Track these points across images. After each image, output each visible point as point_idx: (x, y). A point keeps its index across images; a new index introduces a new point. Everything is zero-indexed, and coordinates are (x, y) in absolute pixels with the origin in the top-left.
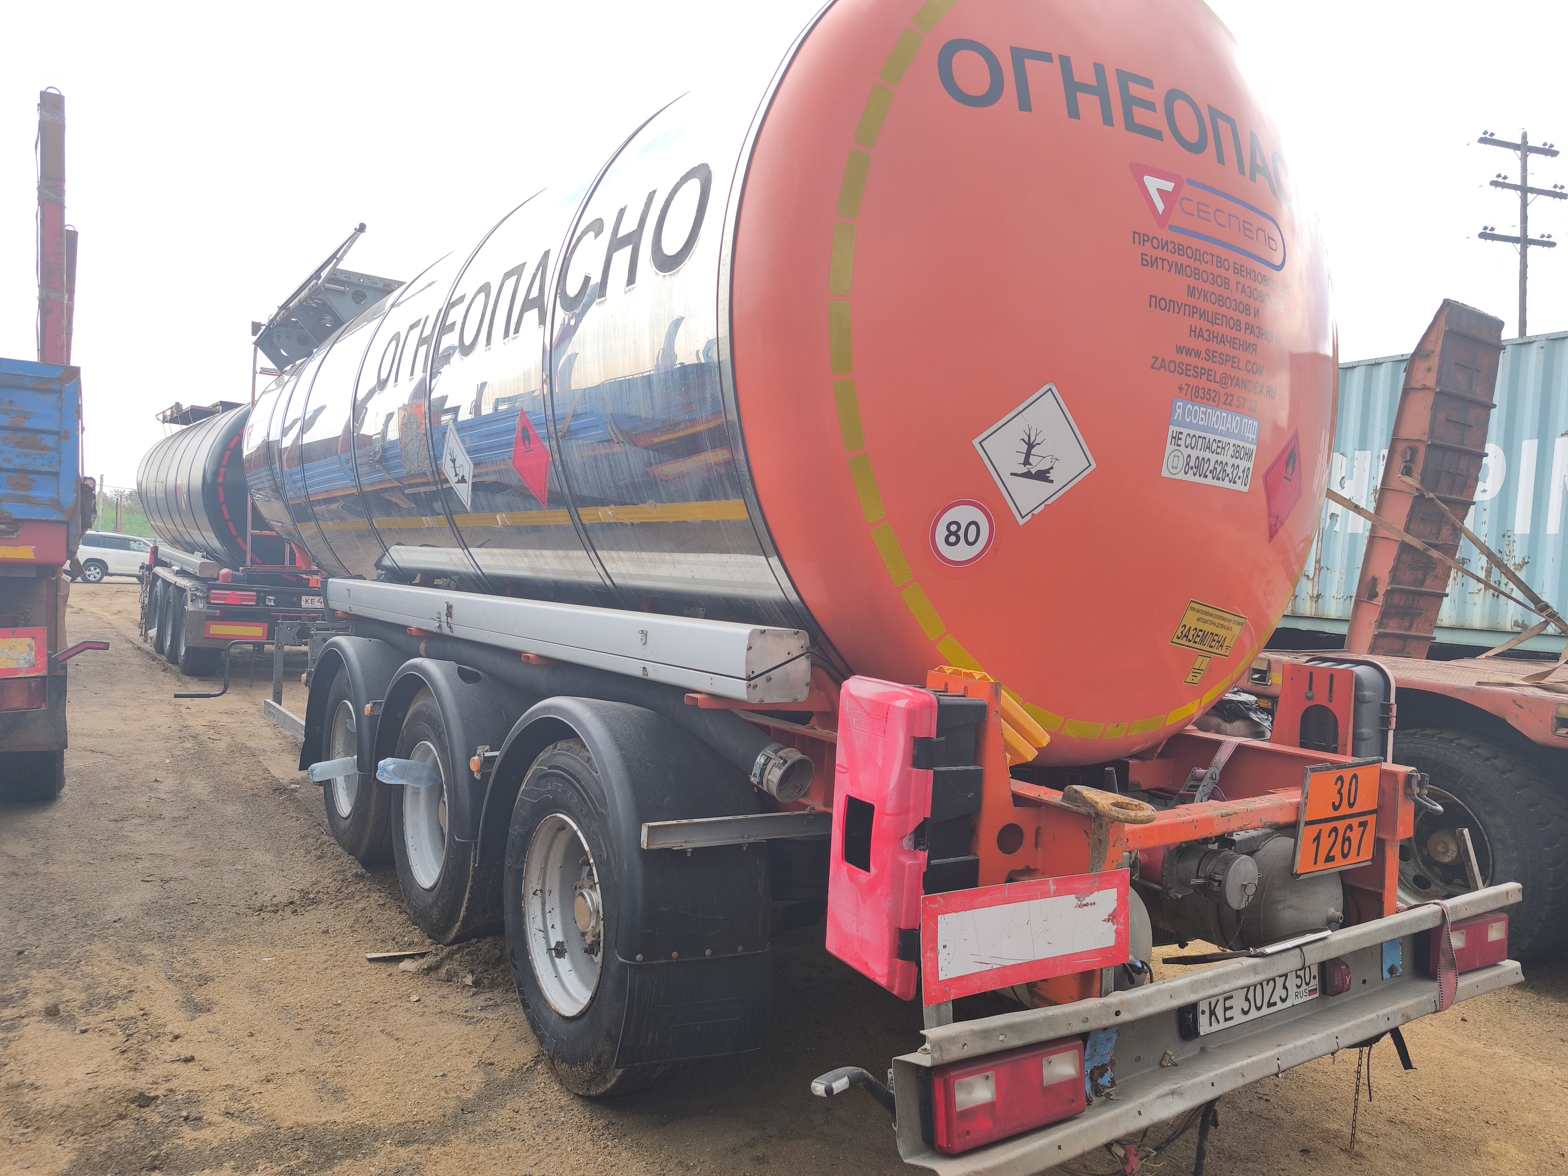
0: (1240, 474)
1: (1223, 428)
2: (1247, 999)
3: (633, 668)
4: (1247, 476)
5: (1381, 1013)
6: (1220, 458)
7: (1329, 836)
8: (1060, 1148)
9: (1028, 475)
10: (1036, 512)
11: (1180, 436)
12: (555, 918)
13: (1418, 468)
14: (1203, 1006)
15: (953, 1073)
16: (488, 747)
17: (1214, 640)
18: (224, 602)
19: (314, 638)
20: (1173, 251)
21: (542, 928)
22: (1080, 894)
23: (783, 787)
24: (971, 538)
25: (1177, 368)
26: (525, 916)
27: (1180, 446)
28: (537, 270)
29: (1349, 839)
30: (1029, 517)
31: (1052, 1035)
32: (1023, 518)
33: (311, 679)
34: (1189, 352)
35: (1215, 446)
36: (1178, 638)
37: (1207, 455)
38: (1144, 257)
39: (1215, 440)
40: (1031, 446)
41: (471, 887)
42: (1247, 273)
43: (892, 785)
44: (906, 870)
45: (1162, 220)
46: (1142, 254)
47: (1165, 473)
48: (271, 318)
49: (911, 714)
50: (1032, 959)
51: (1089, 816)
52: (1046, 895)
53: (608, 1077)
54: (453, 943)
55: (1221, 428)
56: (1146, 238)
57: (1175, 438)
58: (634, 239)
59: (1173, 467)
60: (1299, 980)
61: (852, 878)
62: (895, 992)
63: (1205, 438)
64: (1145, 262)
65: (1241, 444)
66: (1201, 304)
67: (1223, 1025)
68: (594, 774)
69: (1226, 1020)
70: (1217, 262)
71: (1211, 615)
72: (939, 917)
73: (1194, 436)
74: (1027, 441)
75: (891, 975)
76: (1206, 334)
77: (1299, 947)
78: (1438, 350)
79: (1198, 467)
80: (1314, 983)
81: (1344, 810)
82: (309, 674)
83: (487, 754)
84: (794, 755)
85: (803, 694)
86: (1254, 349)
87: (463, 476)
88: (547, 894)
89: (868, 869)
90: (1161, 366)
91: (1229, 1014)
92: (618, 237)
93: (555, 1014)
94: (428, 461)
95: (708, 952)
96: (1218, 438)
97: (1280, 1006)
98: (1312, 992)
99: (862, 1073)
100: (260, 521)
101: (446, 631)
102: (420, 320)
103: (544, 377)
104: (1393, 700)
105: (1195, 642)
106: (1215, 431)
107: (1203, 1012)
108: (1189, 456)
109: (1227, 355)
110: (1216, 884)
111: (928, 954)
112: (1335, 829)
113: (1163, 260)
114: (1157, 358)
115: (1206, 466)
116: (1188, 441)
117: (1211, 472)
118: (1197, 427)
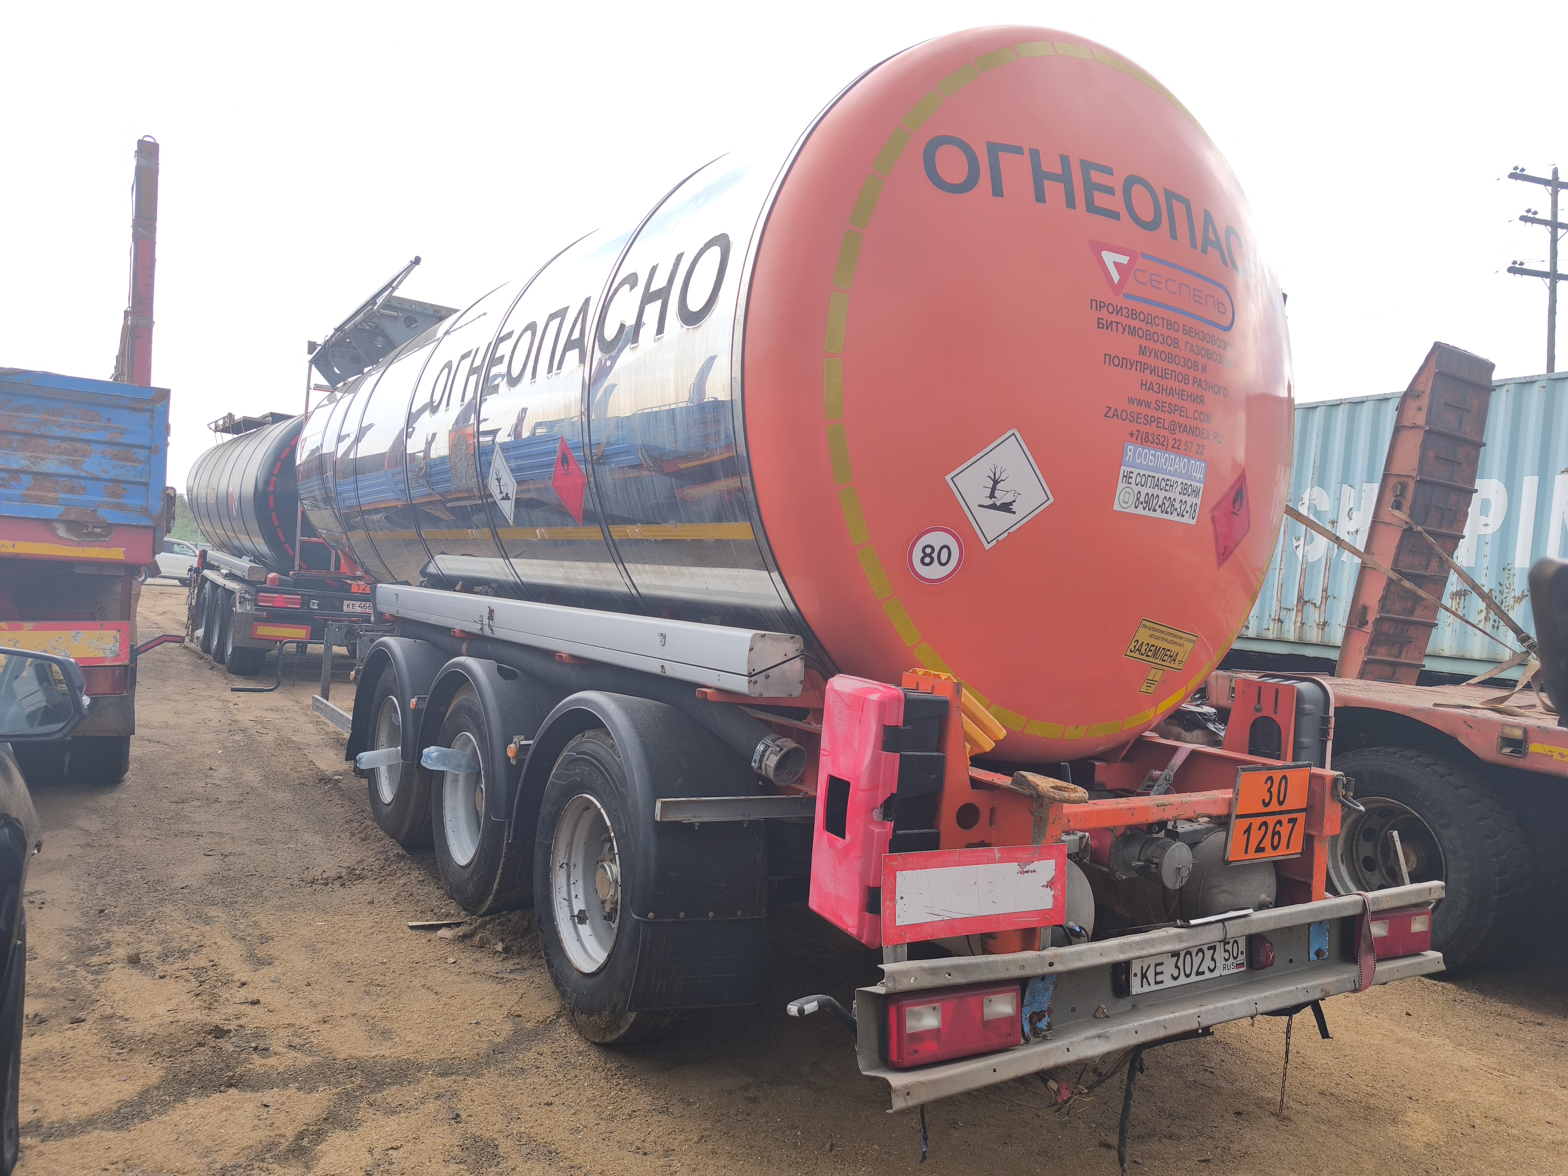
0: (1188, 508)
1: (1171, 469)
2: (1177, 967)
3: (653, 666)
4: (1195, 511)
5: (1300, 986)
6: (1168, 495)
7: (1259, 829)
8: (995, 1070)
9: (993, 507)
10: (1000, 539)
11: (1131, 475)
12: (578, 890)
13: (1407, 502)
14: (1136, 968)
15: (905, 1002)
16: (523, 737)
17: (1166, 655)
18: (271, 605)
19: (363, 638)
20: (1127, 315)
21: (566, 897)
22: (1022, 863)
23: (779, 772)
24: (943, 560)
25: (1129, 417)
26: (552, 886)
27: (1131, 483)
28: (579, 314)
29: (1278, 833)
30: (994, 542)
31: (992, 976)
32: (988, 543)
33: (359, 677)
34: (1140, 403)
35: (1163, 484)
36: (1131, 651)
37: (1156, 492)
38: (1100, 321)
39: (1163, 479)
40: (996, 482)
41: (504, 863)
42: (1196, 333)
43: (865, 765)
44: (875, 837)
45: (1116, 289)
46: (1099, 319)
47: (1116, 507)
48: (326, 339)
49: (882, 706)
50: (978, 914)
51: (1031, 797)
52: (992, 861)
53: (621, 1025)
54: (485, 915)
55: (1169, 468)
56: (1102, 305)
57: (1126, 477)
58: (663, 294)
59: (1124, 502)
60: (1227, 954)
61: (831, 845)
62: (864, 941)
63: (1154, 477)
64: (1101, 325)
65: (1189, 482)
66: (1152, 361)
67: (1154, 987)
68: (617, 758)
69: (1156, 983)
70: (1168, 324)
71: (1163, 632)
72: (898, 872)
73: (1144, 475)
74: (993, 478)
75: (860, 926)
76: (1156, 387)
77: (1222, 921)
78: (1428, 390)
79: (1148, 502)
80: (1242, 958)
81: (1274, 806)
82: (357, 672)
83: (523, 743)
84: (789, 744)
85: (797, 691)
86: (1201, 400)
87: (507, 494)
88: (572, 867)
89: (843, 836)
90: (1114, 415)
91: (1159, 978)
92: (651, 291)
93: (576, 972)
94: (475, 479)
95: (711, 914)
96: (1166, 477)
97: (1208, 975)
98: (1238, 966)
99: (830, 1000)
100: (308, 528)
101: (487, 632)
102: (471, 351)
103: (583, 410)
104: (1332, 713)
105: (1148, 656)
106: (1164, 472)
107: (1135, 975)
108: (1139, 492)
109: (1175, 405)
110: (1154, 866)
111: (887, 903)
112: (1265, 824)
113: (1117, 323)
114: (1110, 408)
115: (1155, 501)
116: (1139, 479)
117: (1159, 506)
118: (1147, 468)
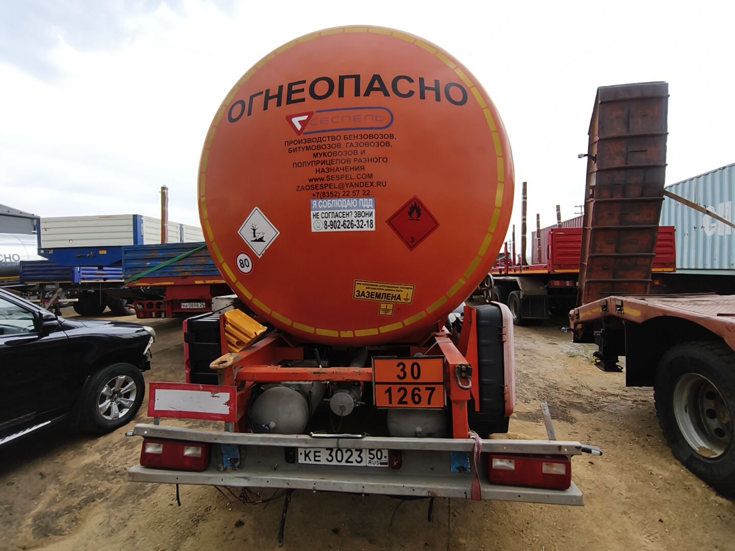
0: (365, 223)
1: (345, 206)
4: (371, 223)
6: (346, 219)
7: (399, 391)
11: (318, 214)
14: (300, 452)
17: (389, 297)
20: (305, 142)
22: (213, 392)
24: (247, 265)
25: (311, 188)
27: (320, 218)
29: (418, 395)
34: (316, 180)
35: (341, 215)
36: (357, 297)
37: (337, 219)
39: (340, 212)
42: (355, 137)
45: (299, 133)
46: (289, 149)
47: (313, 230)
50: (192, 411)
52: (198, 390)
55: (343, 206)
56: (292, 142)
57: (315, 215)
59: (317, 227)
60: (372, 456)
63: (334, 213)
64: (290, 151)
65: (361, 211)
66: (322, 158)
67: (313, 462)
69: (315, 460)
70: (332, 138)
71: (376, 286)
72: (156, 389)
73: (326, 213)
76: (326, 170)
77: (338, 438)
79: (333, 224)
80: (385, 460)
81: (410, 380)
86: (362, 168)
90: (301, 189)
96: (342, 211)
98: (383, 464)
105: (374, 297)
106: (340, 208)
108: (326, 221)
109: (340, 175)
112: (404, 389)
113: (299, 147)
114: (299, 187)
115: (338, 224)
116: (323, 215)
117: (342, 226)
118: (327, 209)
